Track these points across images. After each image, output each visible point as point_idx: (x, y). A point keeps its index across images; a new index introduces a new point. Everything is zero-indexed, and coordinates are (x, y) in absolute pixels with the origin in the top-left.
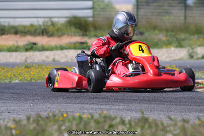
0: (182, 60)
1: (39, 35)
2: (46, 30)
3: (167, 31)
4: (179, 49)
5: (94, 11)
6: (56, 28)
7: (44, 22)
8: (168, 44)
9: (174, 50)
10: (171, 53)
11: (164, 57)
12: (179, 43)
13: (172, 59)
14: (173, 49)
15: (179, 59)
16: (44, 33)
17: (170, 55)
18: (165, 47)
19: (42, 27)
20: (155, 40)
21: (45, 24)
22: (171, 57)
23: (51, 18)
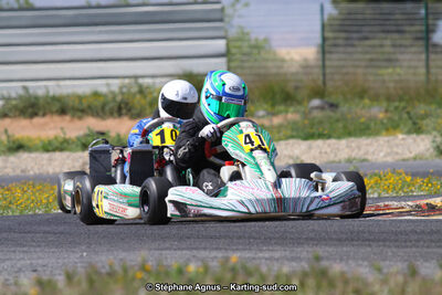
0: (421, 159)
1: (111, 114)
2: (127, 104)
3: (389, 99)
4: (414, 136)
5: (229, 61)
6: (149, 98)
7: (121, 88)
8: (391, 127)
9: (403, 139)
10: (397, 146)
11: (382, 154)
12: (415, 123)
13: (397, 157)
14: (400, 136)
15: (415, 159)
16: (124, 111)
17: (395, 149)
18: (384, 133)
19: (119, 98)
20: (363, 120)
21: (125, 90)
22: (397, 153)
23: (136, 77)
